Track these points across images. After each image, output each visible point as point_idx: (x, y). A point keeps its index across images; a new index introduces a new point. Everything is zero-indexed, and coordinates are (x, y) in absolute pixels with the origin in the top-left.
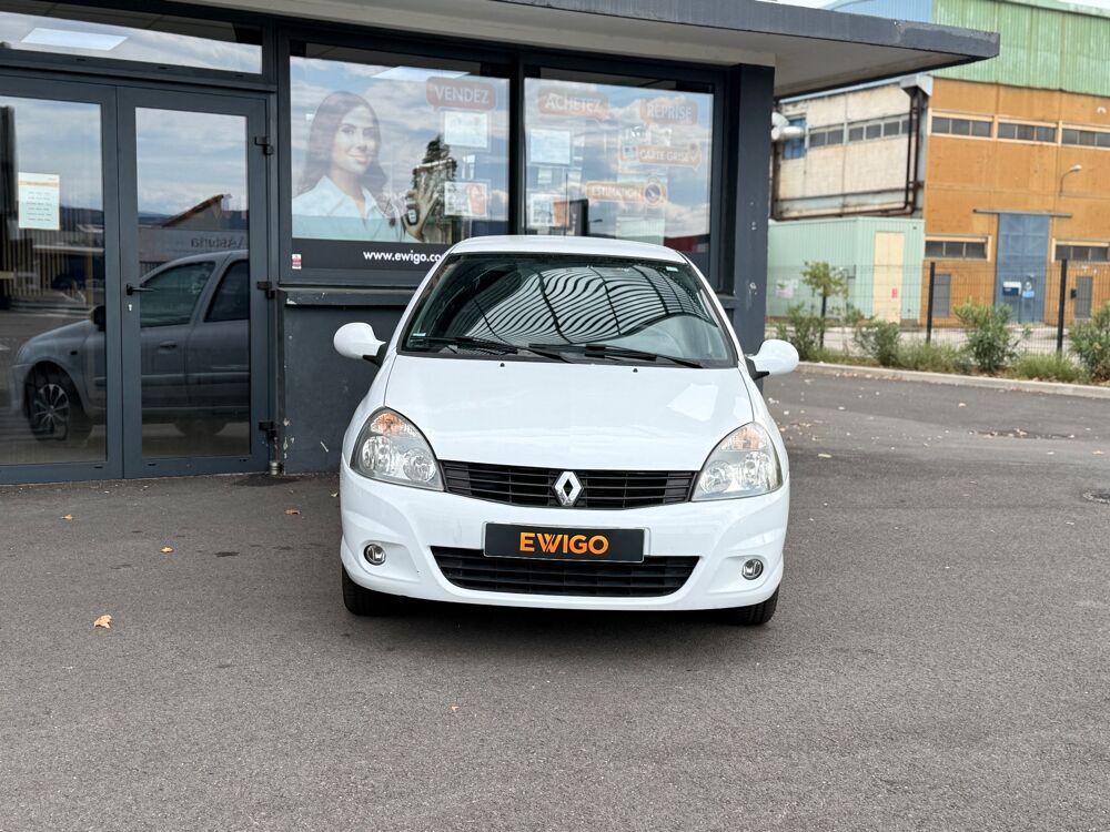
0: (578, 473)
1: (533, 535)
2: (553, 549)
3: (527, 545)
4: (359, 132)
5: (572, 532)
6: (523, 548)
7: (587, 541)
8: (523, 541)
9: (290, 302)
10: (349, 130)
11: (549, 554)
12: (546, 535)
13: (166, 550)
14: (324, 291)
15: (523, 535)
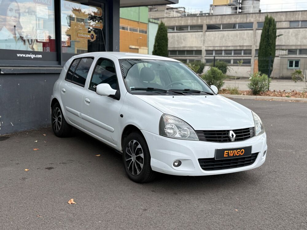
0: (233, 131)
1: (228, 151)
2: (232, 155)
3: (226, 155)
4: (14, 11)
5: (237, 149)
6: (225, 156)
7: (240, 151)
8: (225, 154)
9: (2, 73)
10: (11, 10)
11: (231, 157)
12: (231, 151)
13: (26, 170)
14: (12, 68)
15: (225, 152)
